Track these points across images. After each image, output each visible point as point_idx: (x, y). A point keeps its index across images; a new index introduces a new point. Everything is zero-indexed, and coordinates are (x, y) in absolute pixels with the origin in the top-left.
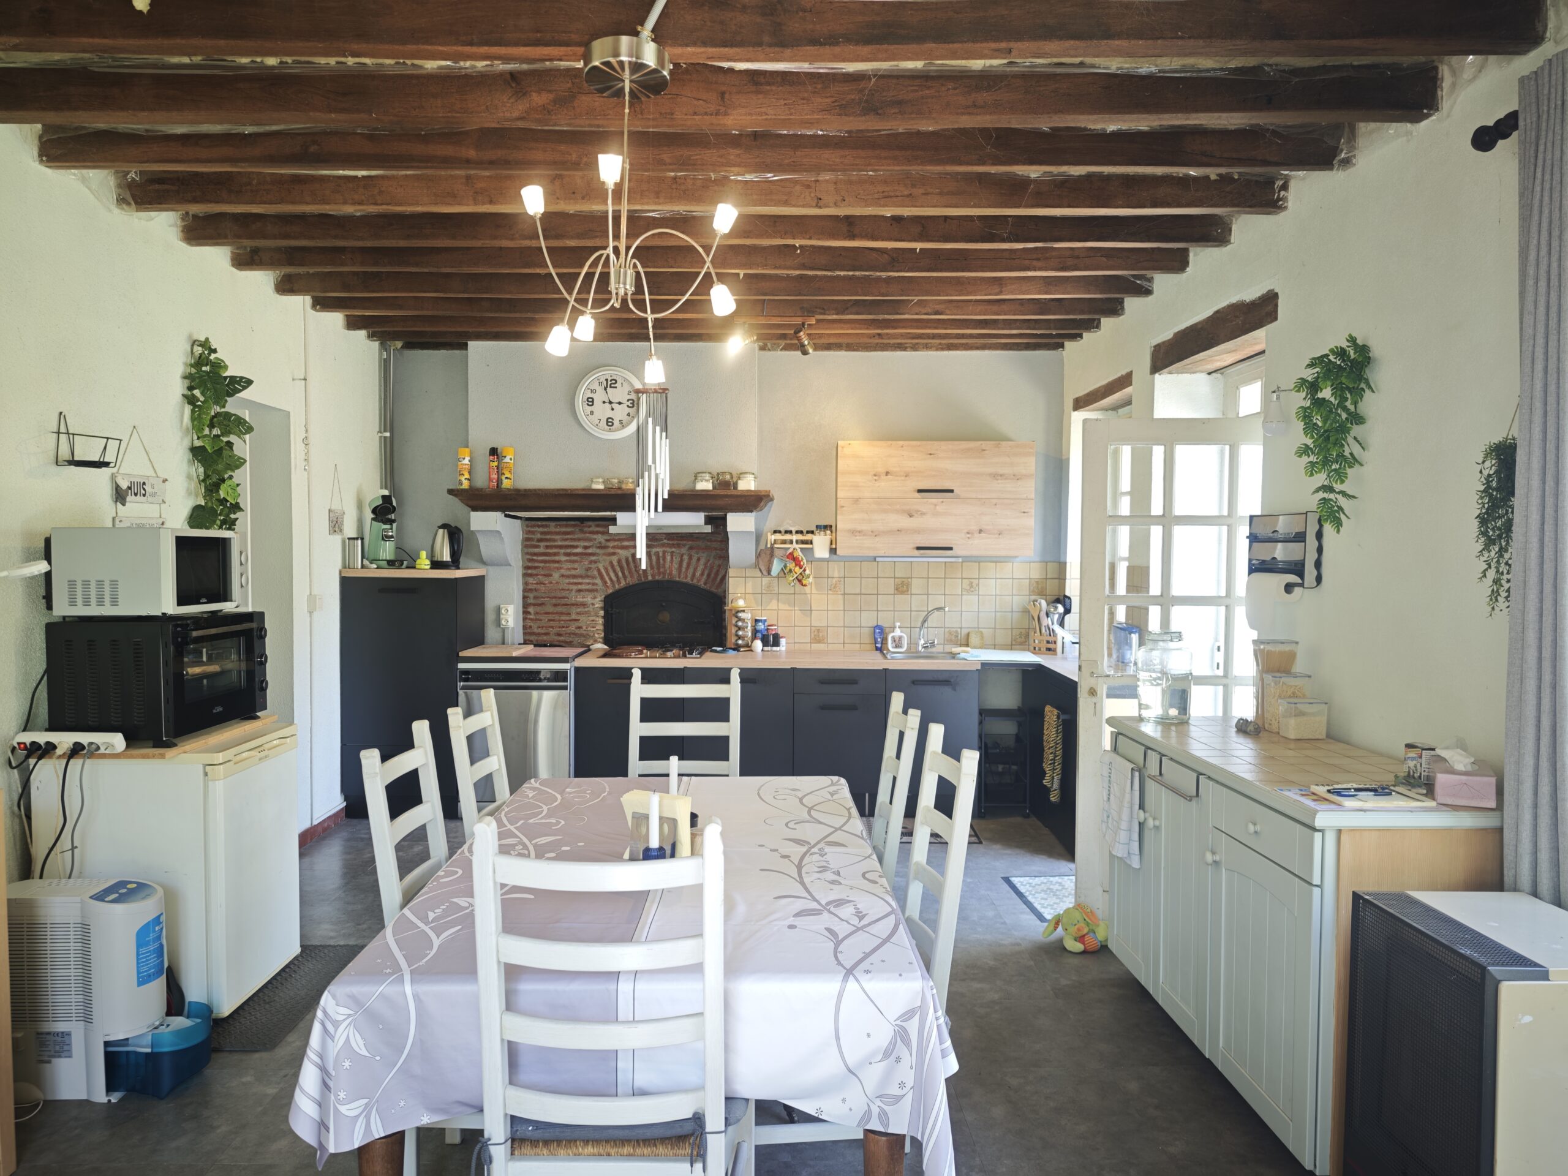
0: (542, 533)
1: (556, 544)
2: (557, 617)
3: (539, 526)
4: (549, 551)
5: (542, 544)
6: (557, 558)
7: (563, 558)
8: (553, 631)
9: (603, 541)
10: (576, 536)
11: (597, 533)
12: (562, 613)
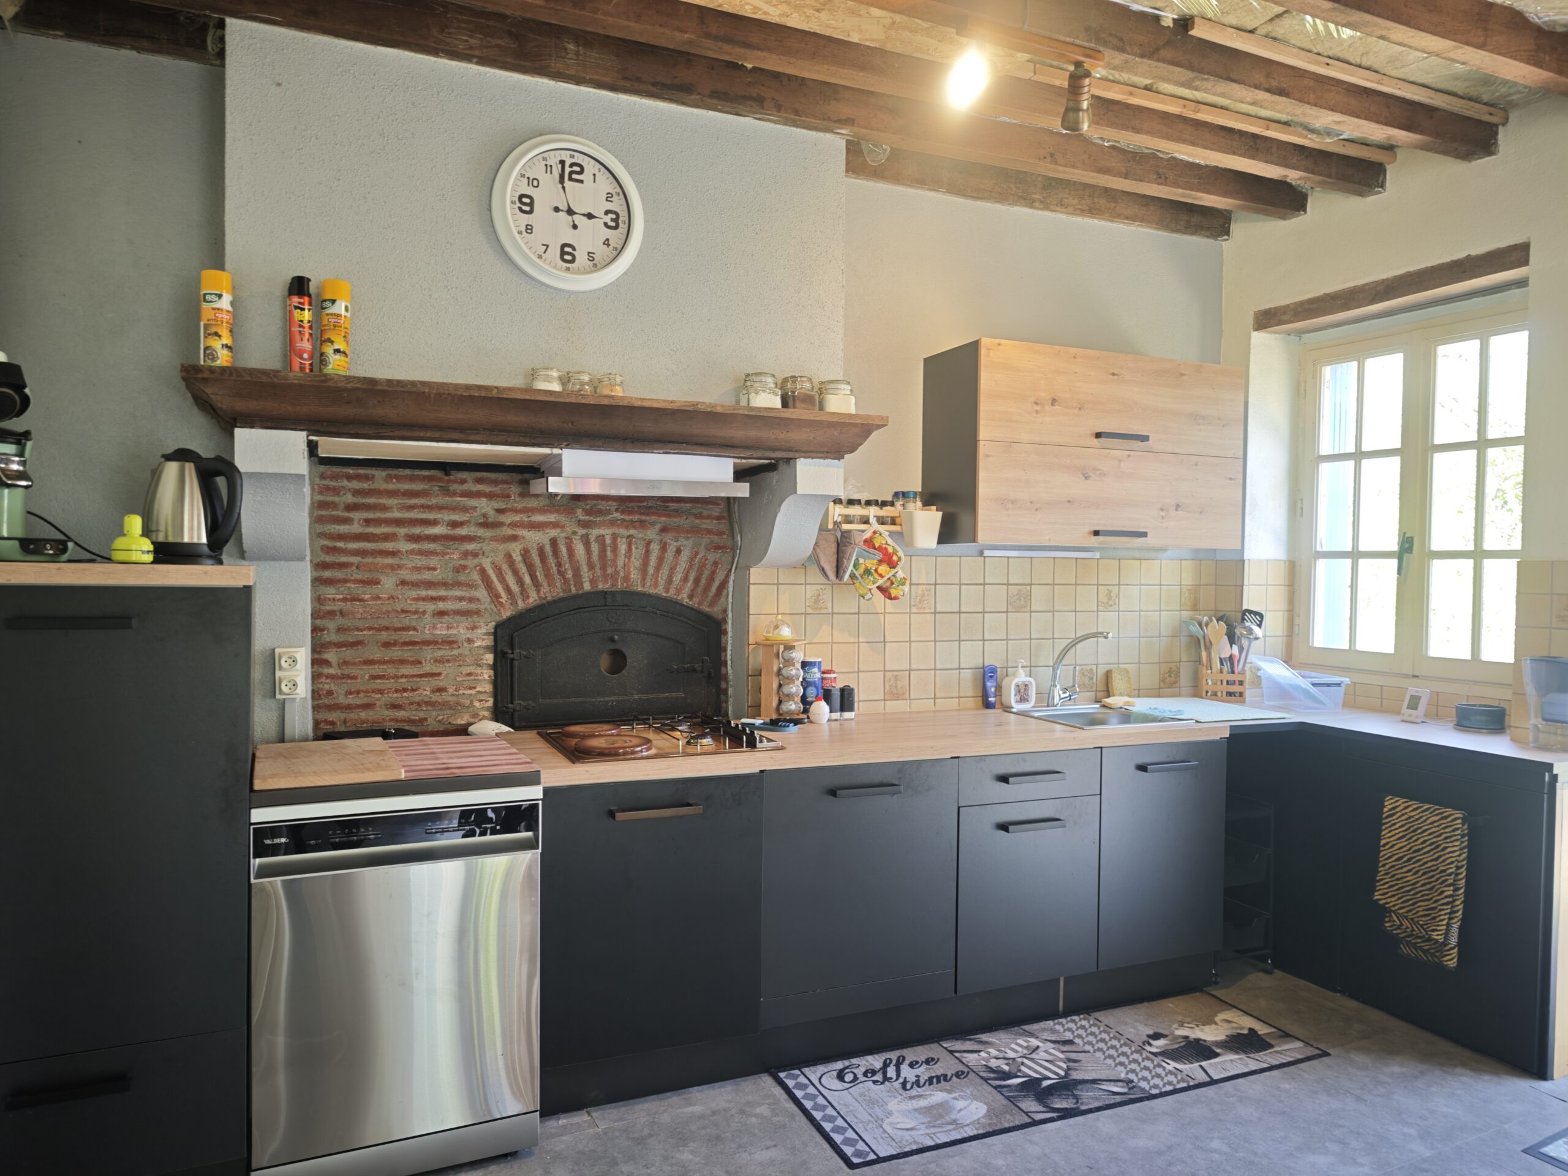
0: (357, 493)
1: (388, 515)
2: (390, 670)
3: (349, 478)
4: (371, 530)
5: (357, 516)
6: (389, 546)
7: (405, 546)
8: (381, 700)
9: (492, 514)
10: (433, 501)
11: (478, 495)
12: (402, 662)
